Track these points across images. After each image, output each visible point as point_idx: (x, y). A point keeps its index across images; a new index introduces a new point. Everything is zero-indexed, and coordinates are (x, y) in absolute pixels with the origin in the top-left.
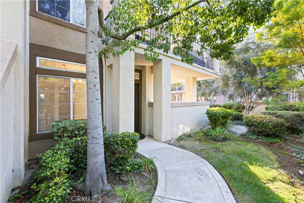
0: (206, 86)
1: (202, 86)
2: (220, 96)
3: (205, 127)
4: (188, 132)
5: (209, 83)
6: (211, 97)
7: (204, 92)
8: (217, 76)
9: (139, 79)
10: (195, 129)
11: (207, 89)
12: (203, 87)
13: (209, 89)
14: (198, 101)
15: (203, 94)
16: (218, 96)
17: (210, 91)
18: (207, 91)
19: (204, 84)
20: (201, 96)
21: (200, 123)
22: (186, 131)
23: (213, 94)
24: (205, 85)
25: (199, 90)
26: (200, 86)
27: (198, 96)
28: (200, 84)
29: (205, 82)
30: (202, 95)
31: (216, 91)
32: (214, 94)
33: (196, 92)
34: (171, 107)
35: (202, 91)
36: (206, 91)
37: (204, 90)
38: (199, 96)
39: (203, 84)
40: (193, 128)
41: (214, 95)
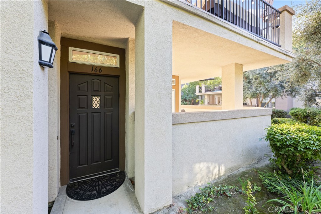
0: (260, 83)
1: (252, 82)
2: (283, 97)
3: (261, 159)
4: (222, 174)
5: (264, 78)
6: (268, 99)
7: (256, 91)
8: (288, 57)
9: (119, 67)
10: (237, 168)
11: (260, 87)
12: (255, 84)
13: (265, 86)
14: (245, 104)
15: (255, 95)
16: (281, 97)
17: (266, 90)
18: (261, 90)
19: (256, 79)
20: (251, 98)
21: (250, 153)
22: (217, 173)
23: (271, 94)
24: (257, 81)
25: (248, 89)
26: (249, 82)
27: (245, 98)
28: (249, 79)
29: (258, 76)
30: (253, 97)
31: (277, 90)
32: (273, 94)
33: (242, 92)
34: (173, 124)
35: (253, 90)
36: (259, 89)
37: (256, 89)
38: (247, 97)
39: (254, 80)
40: (234, 164)
41: (273, 96)
